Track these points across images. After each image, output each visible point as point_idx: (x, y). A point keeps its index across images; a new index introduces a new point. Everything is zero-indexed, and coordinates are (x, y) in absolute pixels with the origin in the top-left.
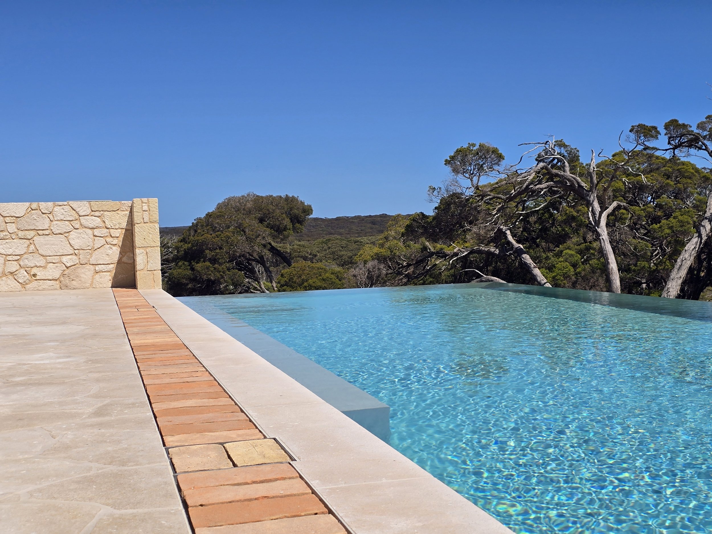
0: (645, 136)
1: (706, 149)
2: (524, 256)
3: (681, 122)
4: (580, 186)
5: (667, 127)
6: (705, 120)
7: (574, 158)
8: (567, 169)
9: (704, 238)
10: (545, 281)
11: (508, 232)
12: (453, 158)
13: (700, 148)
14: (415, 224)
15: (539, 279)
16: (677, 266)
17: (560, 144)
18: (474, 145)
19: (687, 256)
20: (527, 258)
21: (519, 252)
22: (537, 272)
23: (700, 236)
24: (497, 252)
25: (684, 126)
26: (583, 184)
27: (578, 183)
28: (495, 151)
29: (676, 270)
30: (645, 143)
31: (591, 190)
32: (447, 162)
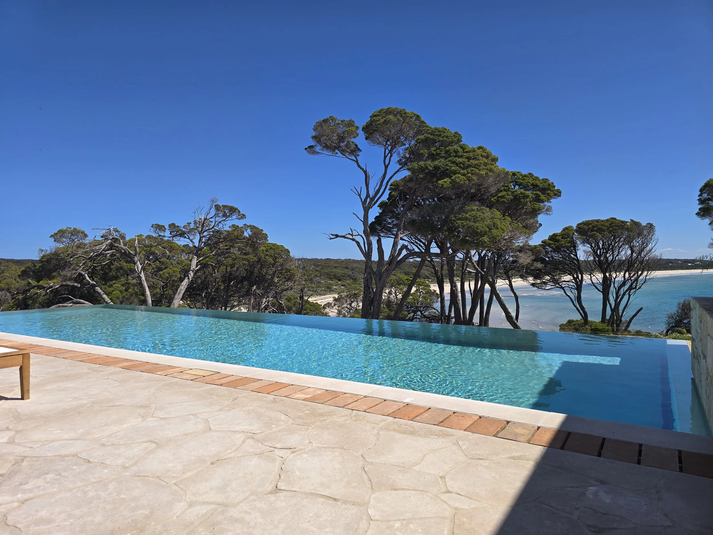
0: (159, 230)
1: (189, 238)
2: (97, 288)
3: (176, 225)
4: (129, 253)
5: (170, 226)
6: (187, 225)
7: (123, 237)
8: (122, 244)
9: (190, 280)
10: (110, 301)
11: (86, 275)
12: (56, 234)
13: (185, 237)
14: (28, 270)
15: (106, 300)
16: (178, 293)
17: (116, 231)
18: (70, 228)
19: (182, 288)
20: (98, 289)
21: (94, 286)
22: (105, 296)
23: (189, 278)
24: (79, 286)
25: (178, 227)
26: (131, 252)
27: (129, 252)
28: (83, 232)
29: (177, 294)
30: (159, 233)
31: (135, 255)
32: (52, 236)
